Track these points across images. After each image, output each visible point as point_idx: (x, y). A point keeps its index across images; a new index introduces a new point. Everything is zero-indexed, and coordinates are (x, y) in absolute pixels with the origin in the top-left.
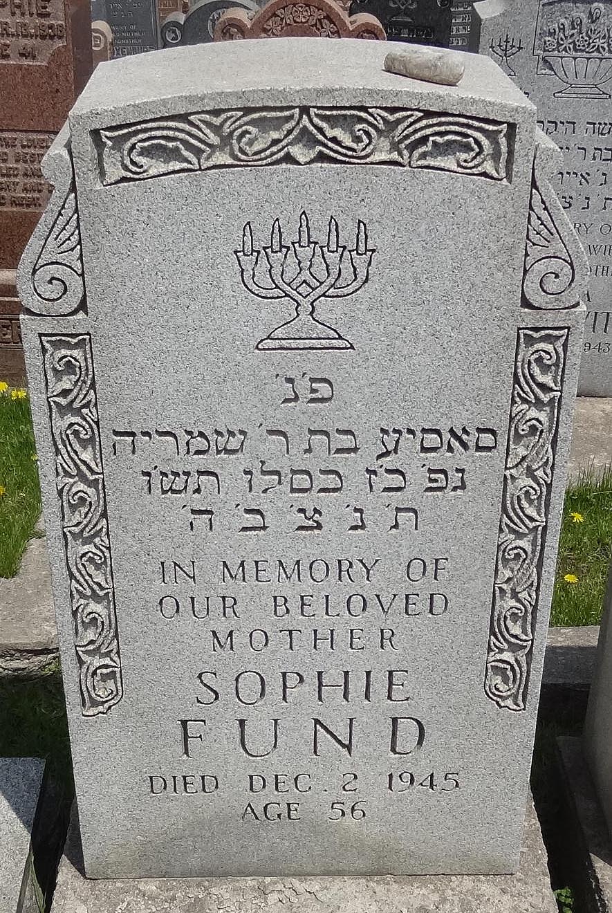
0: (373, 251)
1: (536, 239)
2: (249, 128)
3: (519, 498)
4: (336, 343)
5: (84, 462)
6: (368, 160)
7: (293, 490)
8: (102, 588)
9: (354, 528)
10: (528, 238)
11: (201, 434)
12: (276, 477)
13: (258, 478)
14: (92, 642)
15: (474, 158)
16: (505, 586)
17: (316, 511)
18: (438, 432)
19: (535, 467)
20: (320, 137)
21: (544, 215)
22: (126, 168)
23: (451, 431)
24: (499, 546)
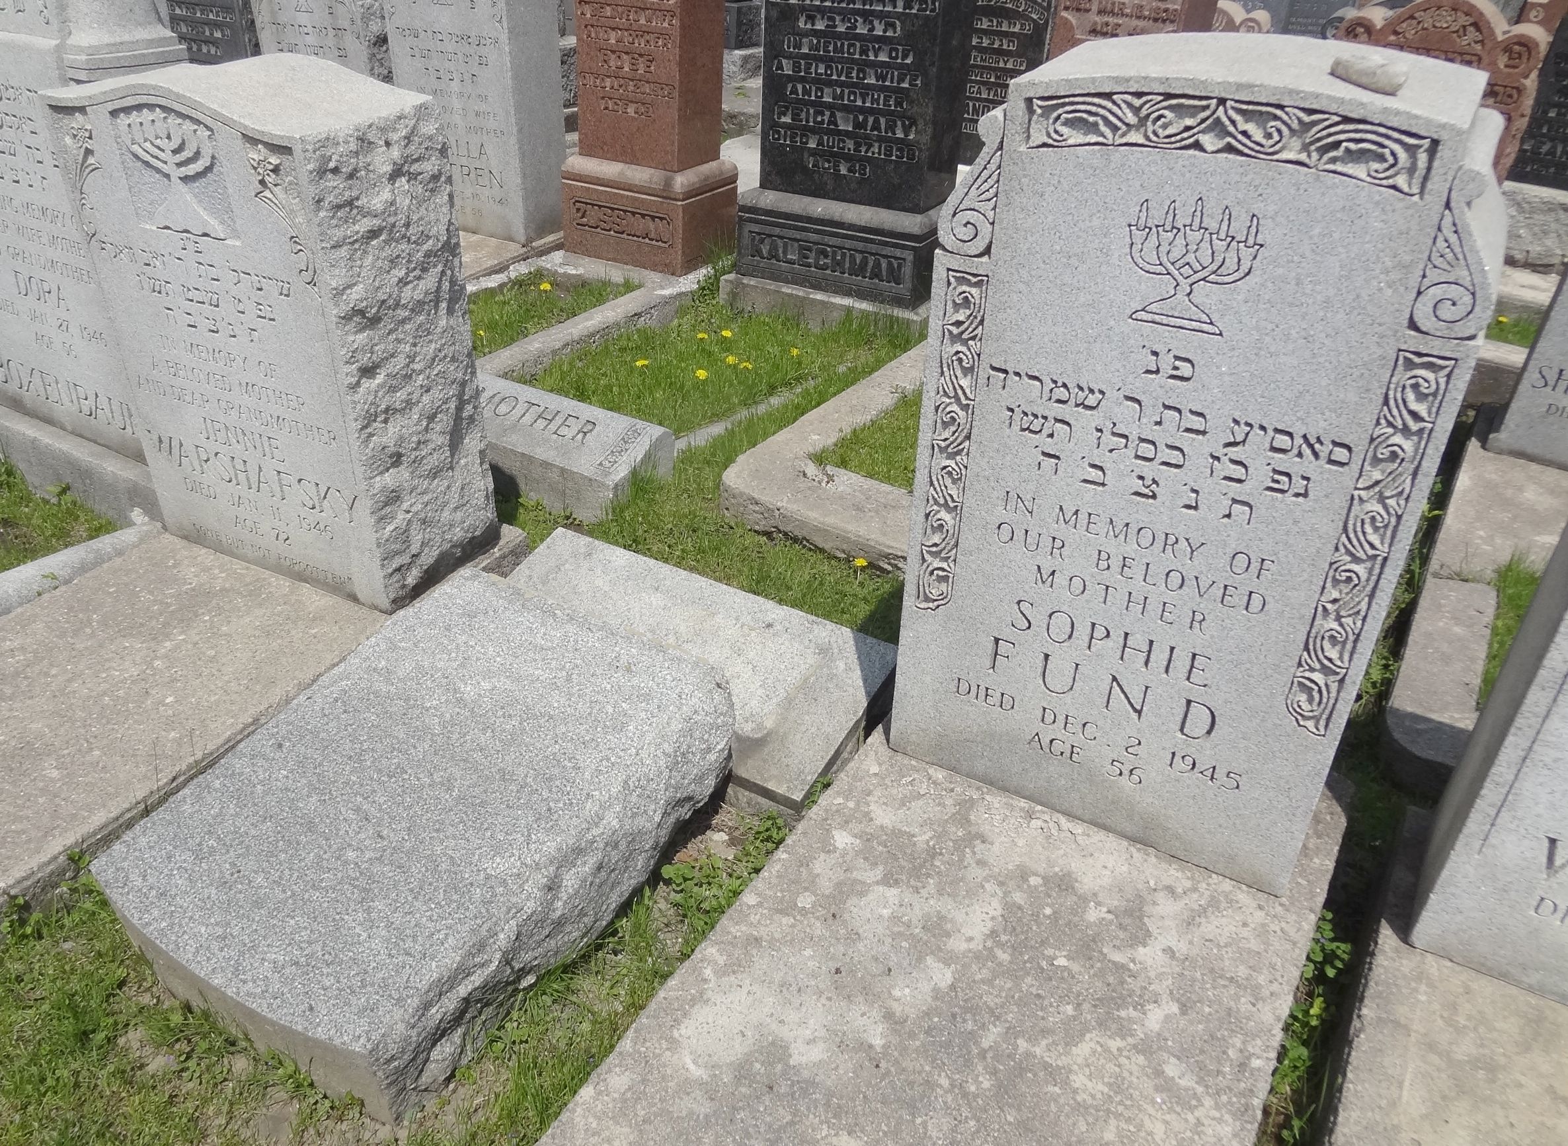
0: (1262, 246)
1: (1439, 262)
2: (1166, 112)
3: (1363, 522)
4: (1206, 327)
5: (961, 387)
6: (1275, 157)
7: (1137, 457)
8: (953, 501)
9: (1188, 507)
10: (1429, 259)
11: (1065, 385)
12: (1124, 441)
13: (1107, 437)
14: (935, 545)
15: (1388, 169)
16: (1329, 606)
17: (1154, 481)
18: (1290, 435)
19: (1388, 494)
20: (1231, 129)
21: (1453, 238)
22: (1049, 135)
23: (1305, 437)
24: (1331, 564)
